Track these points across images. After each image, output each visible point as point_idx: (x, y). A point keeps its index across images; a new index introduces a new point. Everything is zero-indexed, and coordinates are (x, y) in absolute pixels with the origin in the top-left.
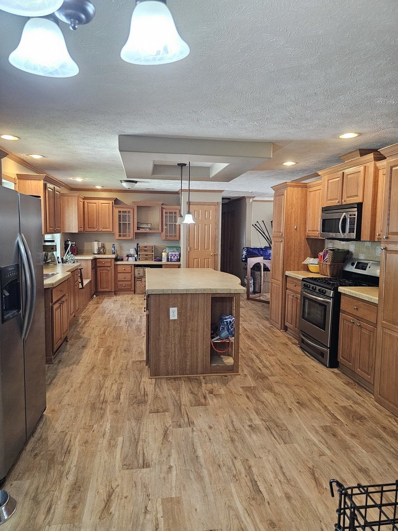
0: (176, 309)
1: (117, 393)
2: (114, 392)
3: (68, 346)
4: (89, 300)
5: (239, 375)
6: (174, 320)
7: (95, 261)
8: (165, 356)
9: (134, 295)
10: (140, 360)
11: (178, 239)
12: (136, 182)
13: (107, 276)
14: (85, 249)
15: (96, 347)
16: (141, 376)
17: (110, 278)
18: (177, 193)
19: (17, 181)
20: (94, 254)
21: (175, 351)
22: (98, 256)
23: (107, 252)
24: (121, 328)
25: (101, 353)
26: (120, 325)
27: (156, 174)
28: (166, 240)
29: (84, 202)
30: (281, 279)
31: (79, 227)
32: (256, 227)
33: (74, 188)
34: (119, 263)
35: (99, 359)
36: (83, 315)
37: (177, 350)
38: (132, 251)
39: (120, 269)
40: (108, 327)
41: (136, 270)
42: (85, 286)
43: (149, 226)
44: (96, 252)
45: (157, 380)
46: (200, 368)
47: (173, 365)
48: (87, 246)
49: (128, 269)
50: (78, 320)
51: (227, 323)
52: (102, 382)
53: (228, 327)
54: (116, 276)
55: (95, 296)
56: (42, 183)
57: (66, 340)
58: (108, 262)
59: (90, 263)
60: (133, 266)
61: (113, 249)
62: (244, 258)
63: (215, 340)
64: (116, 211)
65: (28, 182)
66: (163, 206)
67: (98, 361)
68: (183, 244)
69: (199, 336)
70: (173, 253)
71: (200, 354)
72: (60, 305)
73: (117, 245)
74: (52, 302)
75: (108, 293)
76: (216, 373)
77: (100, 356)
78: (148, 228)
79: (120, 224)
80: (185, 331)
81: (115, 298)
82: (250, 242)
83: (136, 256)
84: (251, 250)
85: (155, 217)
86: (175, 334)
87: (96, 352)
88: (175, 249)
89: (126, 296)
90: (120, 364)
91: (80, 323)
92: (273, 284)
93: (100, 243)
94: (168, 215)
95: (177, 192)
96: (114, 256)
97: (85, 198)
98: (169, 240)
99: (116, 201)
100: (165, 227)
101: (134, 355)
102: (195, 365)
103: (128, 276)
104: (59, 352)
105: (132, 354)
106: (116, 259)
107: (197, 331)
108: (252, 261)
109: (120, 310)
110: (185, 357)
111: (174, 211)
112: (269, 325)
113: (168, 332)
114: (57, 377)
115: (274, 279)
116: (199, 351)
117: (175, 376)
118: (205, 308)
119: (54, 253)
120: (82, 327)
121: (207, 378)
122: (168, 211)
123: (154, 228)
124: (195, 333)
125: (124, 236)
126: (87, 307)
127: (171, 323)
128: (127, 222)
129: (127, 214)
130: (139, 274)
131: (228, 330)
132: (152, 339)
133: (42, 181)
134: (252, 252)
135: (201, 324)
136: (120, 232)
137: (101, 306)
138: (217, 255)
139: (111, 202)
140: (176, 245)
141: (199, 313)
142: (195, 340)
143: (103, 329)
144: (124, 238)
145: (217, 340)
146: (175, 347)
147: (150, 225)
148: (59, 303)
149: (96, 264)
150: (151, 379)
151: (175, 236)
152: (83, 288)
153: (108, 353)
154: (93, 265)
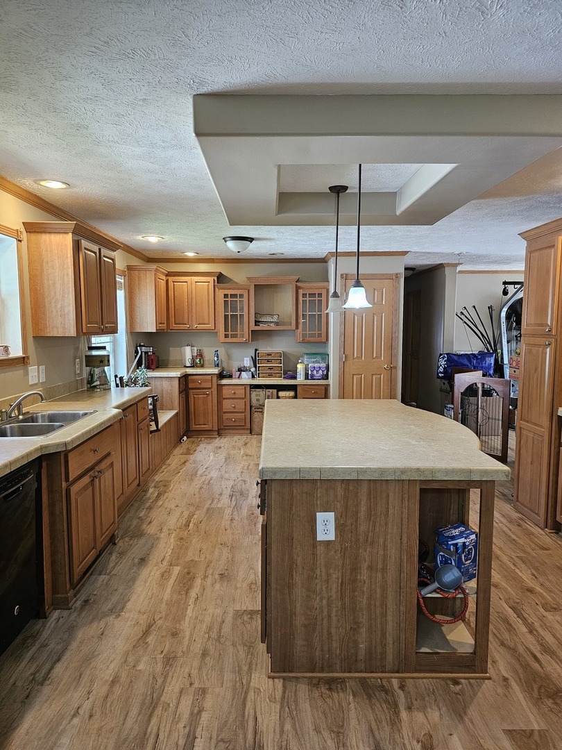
0: (330, 516)
1: (187, 729)
2: (181, 725)
3: (114, 557)
4: (175, 447)
5: (489, 678)
6: (328, 543)
7: (185, 379)
8: (305, 626)
9: (250, 436)
10: (250, 608)
11: (324, 340)
12: (251, 240)
13: (205, 404)
14: (172, 358)
15: (165, 563)
16: (250, 665)
17: (210, 407)
18: (324, 261)
19: (24, 236)
20: (185, 366)
21: (329, 616)
22: (190, 371)
23: (206, 364)
24: (221, 511)
25: (172, 581)
26: (219, 505)
27: (283, 213)
28: (304, 342)
29: (167, 281)
30: (545, 422)
31: (158, 322)
32: (463, 317)
33: (150, 258)
34: (225, 382)
35: (165, 598)
36: (158, 478)
37: (334, 614)
38: (247, 362)
39: (226, 392)
40: (198, 507)
41: (254, 394)
42: (163, 426)
43: (275, 319)
44: (188, 364)
45: (288, 684)
46: (390, 657)
47: (326, 648)
48: (173, 353)
49: (241, 392)
50: (146, 491)
51: (457, 549)
52: (160, 681)
53: (460, 558)
54: (220, 403)
55: (185, 438)
56: (68, 239)
57: (112, 540)
58: (206, 381)
59: (176, 383)
60: (248, 388)
61: (216, 359)
62: (441, 373)
63: (429, 592)
64: (220, 294)
65: (45, 238)
66: (298, 284)
67: (163, 605)
68: (333, 348)
69: (389, 582)
70: (316, 365)
71: (390, 626)
72: (93, 480)
73: (222, 351)
74: (67, 479)
75: (207, 434)
76: (431, 671)
77: (169, 590)
78: (272, 322)
79: (226, 317)
80: (355, 569)
81: (218, 442)
82: (452, 343)
83: (253, 370)
84: (456, 358)
85: (284, 304)
86: (329, 575)
87: (165, 576)
88: (318, 358)
89: (236, 438)
90: (208, 619)
91: (149, 498)
92: (524, 432)
93: (195, 348)
94: (308, 299)
95: (324, 259)
96: (216, 371)
97: (169, 274)
98: (308, 342)
99: (221, 278)
100: (301, 320)
101: (239, 591)
102: (379, 649)
103: (240, 405)
104: (91, 574)
105: (236, 588)
106: (221, 376)
107: (384, 569)
108: (463, 380)
109: (224, 468)
110: (355, 629)
111: (317, 292)
112: (515, 515)
113: (313, 570)
114: (68, 655)
115: (528, 422)
116: (390, 618)
117: (331, 675)
118: (405, 516)
119: (106, 368)
120: (150, 508)
121: (410, 683)
122: (307, 292)
123: (284, 322)
124: (379, 575)
125: (235, 336)
126: (168, 462)
127: (320, 549)
128: (238, 313)
129: (238, 299)
130: (258, 400)
131: (459, 564)
132: (273, 586)
133: (70, 235)
134: (459, 363)
135: (393, 553)
136: (226, 330)
137: (192, 457)
138: (395, 368)
139: (211, 279)
140: (321, 350)
141: (390, 525)
142: (378, 590)
143: (186, 514)
144: (234, 340)
145: (435, 591)
146: (329, 605)
147: (276, 317)
148: (90, 476)
149: (187, 385)
150: (273, 678)
151: (320, 335)
152: (158, 430)
153: (186, 581)
154: (183, 387)
